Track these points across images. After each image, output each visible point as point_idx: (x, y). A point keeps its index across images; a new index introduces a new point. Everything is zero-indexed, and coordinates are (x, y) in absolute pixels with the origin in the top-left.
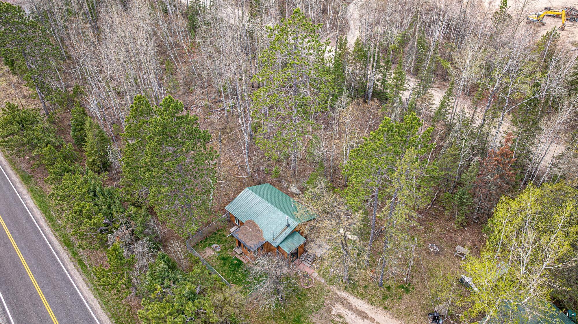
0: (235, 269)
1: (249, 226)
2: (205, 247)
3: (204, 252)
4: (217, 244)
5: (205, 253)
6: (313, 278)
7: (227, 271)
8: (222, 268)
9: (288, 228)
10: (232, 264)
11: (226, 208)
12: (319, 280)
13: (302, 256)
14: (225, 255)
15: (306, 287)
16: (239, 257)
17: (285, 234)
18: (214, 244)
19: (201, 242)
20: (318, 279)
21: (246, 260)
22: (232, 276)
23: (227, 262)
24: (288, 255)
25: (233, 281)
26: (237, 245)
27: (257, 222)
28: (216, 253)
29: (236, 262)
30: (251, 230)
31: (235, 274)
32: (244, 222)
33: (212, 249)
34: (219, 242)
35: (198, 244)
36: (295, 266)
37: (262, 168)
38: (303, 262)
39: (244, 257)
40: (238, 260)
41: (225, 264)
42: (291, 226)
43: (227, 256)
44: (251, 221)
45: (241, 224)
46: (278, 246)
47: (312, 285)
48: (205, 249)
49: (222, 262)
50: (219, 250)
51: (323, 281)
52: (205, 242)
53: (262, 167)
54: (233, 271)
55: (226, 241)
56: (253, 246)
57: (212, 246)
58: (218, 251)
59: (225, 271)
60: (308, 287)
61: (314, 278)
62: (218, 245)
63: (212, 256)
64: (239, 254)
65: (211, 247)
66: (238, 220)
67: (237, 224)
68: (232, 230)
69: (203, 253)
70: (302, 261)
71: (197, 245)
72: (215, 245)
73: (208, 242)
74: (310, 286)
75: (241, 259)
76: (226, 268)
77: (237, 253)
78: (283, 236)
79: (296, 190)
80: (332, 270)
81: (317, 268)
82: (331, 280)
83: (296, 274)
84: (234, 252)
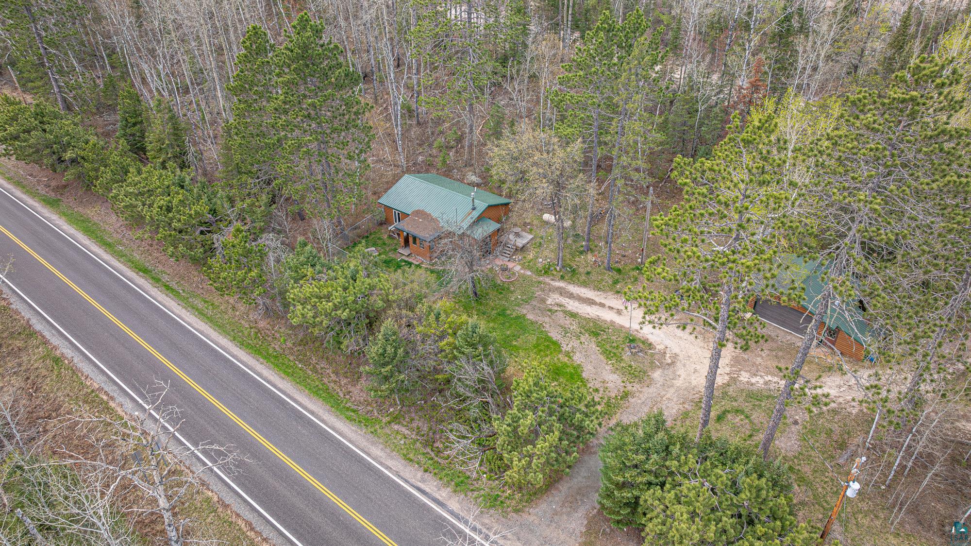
1: (417, 217)
6: (515, 272)
9: (474, 212)
11: (380, 201)
12: (524, 272)
13: (497, 251)
14: (386, 258)
15: (508, 281)
16: (406, 259)
17: (471, 218)
20: (522, 271)
21: (417, 261)
26: (403, 244)
27: (428, 210)
29: (404, 263)
30: (420, 220)
32: (410, 213)
34: (374, 245)
36: (488, 261)
38: (499, 257)
39: (413, 258)
42: (477, 208)
43: (389, 259)
44: (418, 211)
45: (404, 218)
46: (465, 233)
47: (515, 278)
50: (377, 254)
51: (529, 273)
55: (384, 244)
56: (427, 236)
60: (510, 281)
61: (517, 271)
62: (374, 249)
64: (407, 255)
66: (399, 214)
67: (397, 222)
70: (497, 256)
74: (513, 280)
77: (403, 254)
78: (469, 221)
79: (474, 178)
80: (541, 260)
81: (519, 261)
82: (541, 271)
83: (492, 269)
84: (399, 255)
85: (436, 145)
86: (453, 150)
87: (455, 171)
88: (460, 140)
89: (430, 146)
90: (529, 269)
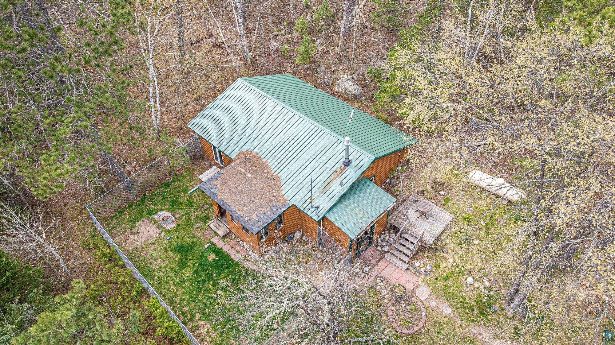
0: (210, 277)
1: (245, 167)
2: (138, 219)
3: (135, 230)
4: (168, 210)
5: (136, 233)
6: (419, 303)
7: (187, 284)
8: (176, 273)
9: (348, 170)
10: (203, 264)
11: (189, 125)
12: (437, 306)
13: (383, 240)
14: (186, 240)
15: (405, 331)
16: (220, 244)
17: (341, 184)
18: (161, 211)
19: (130, 206)
20: (433, 303)
21: (238, 252)
22: (201, 296)
23: (189, 257)
24: (352, 241)
25: (203, 313)
26: (217, 213)
27: (264, 155)
28: (163, 234)
29: (212, 257)
30: (249, 175)
31: (207, 291)
32: (232, 155)
33: (156, 222)
34: (174, 205)
35: (123, 211)
36: (366, 269)
37: (273, 45)
38: (387, 256)
39: (233, 242)
40: (217, 251)
41: (183, 264)
42: (354, 164)
43: (190, 241)
44: (249, 153)
45: (226, 160)
46: (324, 218)
47: (421, 324)
48: (138, 224)
49: (177, 256)
50: (173, 225)
51: (448, 311)
52: (140, 205)
53: (274, 43)
54: (204, 282)
55: (191, 204)
56: (254, 218)
57: (156, 216)
58: (169, 227)
59: (182, 281)
60: (411, 331)
61: (423, 303)
62: (169, 214)
63: (153, 243)
64: (222, 235)
65: (153, 219)
66: (220, 151)
67: (219, 163)
68: (205, 177)
69: (133, 234)
70: (383, 253)
71: (120, 212)
72: (163, 214)
73: (148, 205)
74: (416, 328)
75: (227, 249)
76: (188, 273)
77: (216, 234)
78: (336, 191)
79: (352, 87)
80: (470, 280)
81: (427, 273)
82: (471, 308)
83: (373, 289)
84: (209, 232)
85: (298, 24)
86: (323, 34)
87: (323, 69)
88: (332, 20)
89: (291, 25)
90: (447, 298)
